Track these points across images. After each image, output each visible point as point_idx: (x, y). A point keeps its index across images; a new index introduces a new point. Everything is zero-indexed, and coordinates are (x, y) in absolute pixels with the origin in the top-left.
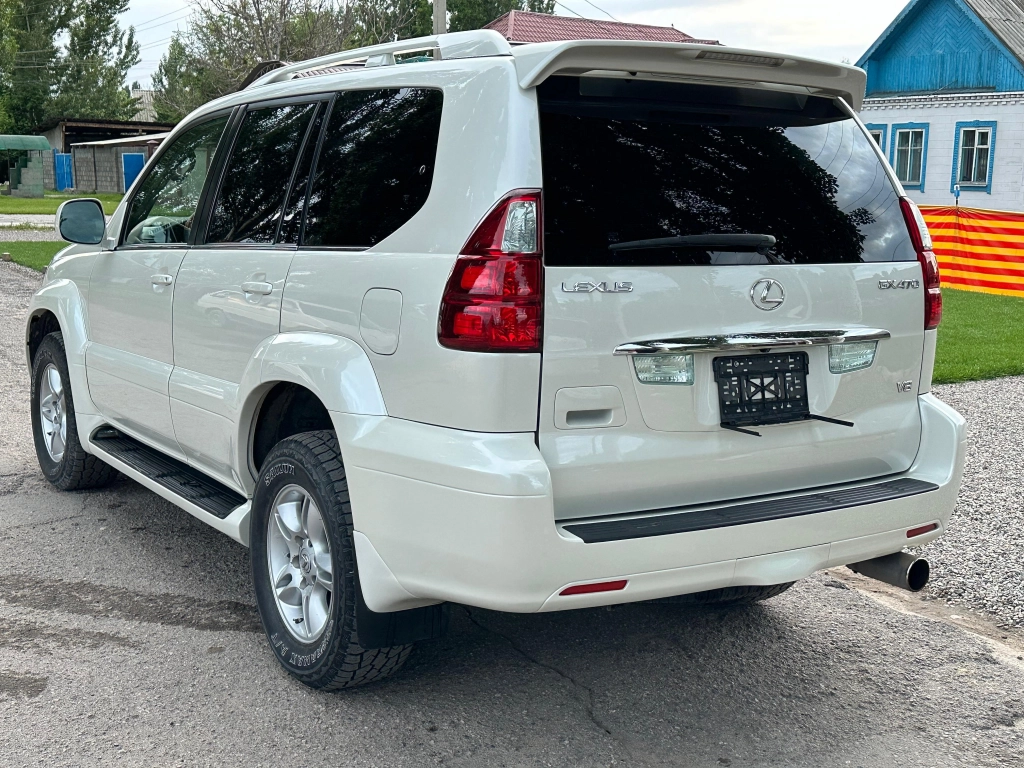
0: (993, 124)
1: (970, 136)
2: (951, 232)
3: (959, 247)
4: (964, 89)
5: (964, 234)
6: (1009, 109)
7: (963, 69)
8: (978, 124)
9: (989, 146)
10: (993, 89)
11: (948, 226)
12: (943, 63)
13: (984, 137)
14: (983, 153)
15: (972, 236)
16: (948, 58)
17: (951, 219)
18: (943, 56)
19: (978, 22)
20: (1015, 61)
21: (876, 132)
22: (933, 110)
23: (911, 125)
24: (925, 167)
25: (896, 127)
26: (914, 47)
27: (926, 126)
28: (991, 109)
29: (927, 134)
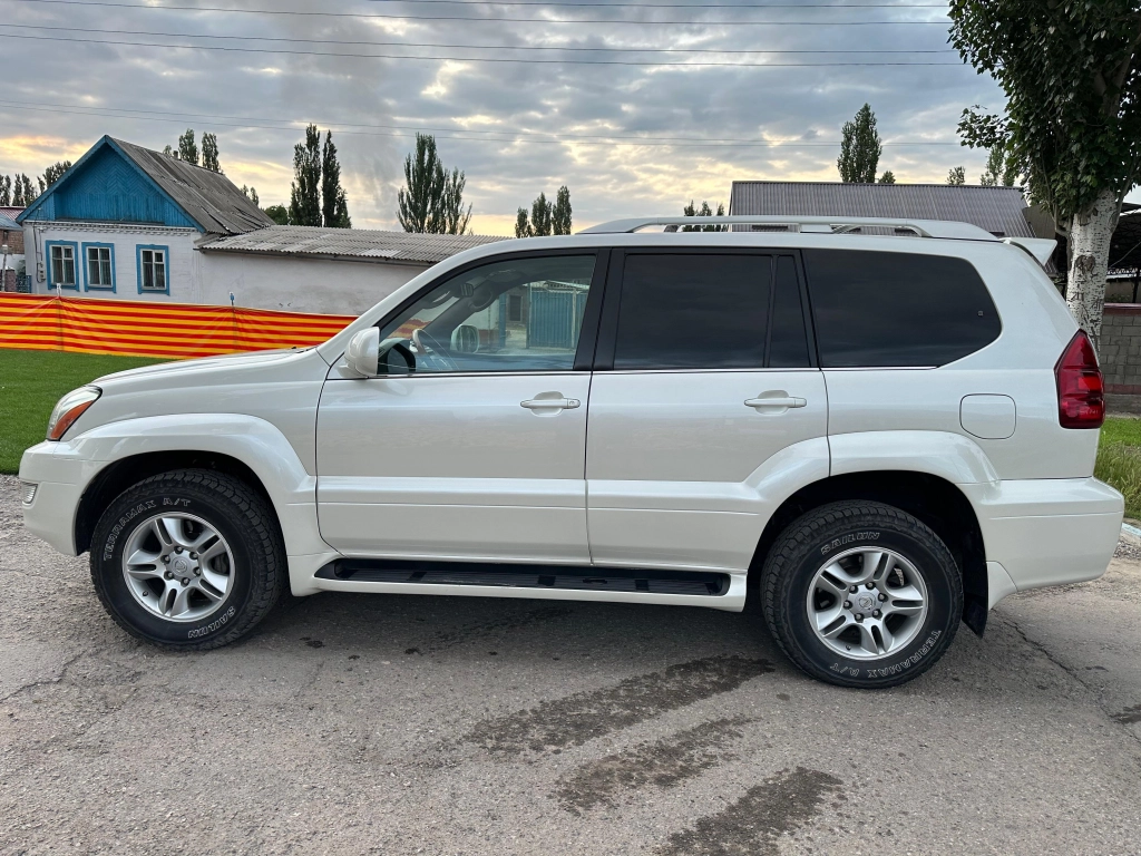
0: (166, 248)
1: (148, 255)
2: (231, 324)
3: (238, 334)
4: (137, 221)
5: (240, 325)
6: (176, 238)
7: (135, 207)
8: (153, 247)
9: (164, 262)
10: (163, 223)
11: (228, 319)
12: (117, 201)
13: (159, 257)
14: (160, 268)
15: (246, 326)
16: (121, 198)
17: (230, 315)
18: (116, 197)
19: (145, 176)
20: (177, 206)
21: (68, 247)
22: (115, 234)
23: (98, 244)
24: (114, 275)
25: (85, 244)
26: (91, 187)
27: (112, 245)
28: (162, 237)
29: (113, 252)
